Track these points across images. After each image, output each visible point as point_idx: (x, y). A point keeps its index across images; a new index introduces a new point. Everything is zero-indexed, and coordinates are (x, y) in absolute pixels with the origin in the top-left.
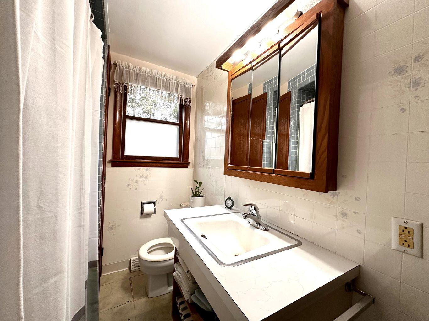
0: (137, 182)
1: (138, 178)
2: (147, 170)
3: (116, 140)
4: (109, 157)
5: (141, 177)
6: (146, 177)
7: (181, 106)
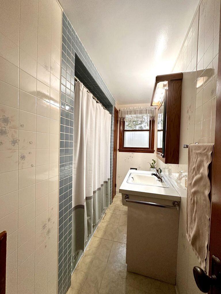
0: (128, 159)
1: (129, 157)
2: (133, 154)
3: (121, 141)
4: (118, 148)
5: (130, 157)
6: (132, 157)
7: (150, 121)
